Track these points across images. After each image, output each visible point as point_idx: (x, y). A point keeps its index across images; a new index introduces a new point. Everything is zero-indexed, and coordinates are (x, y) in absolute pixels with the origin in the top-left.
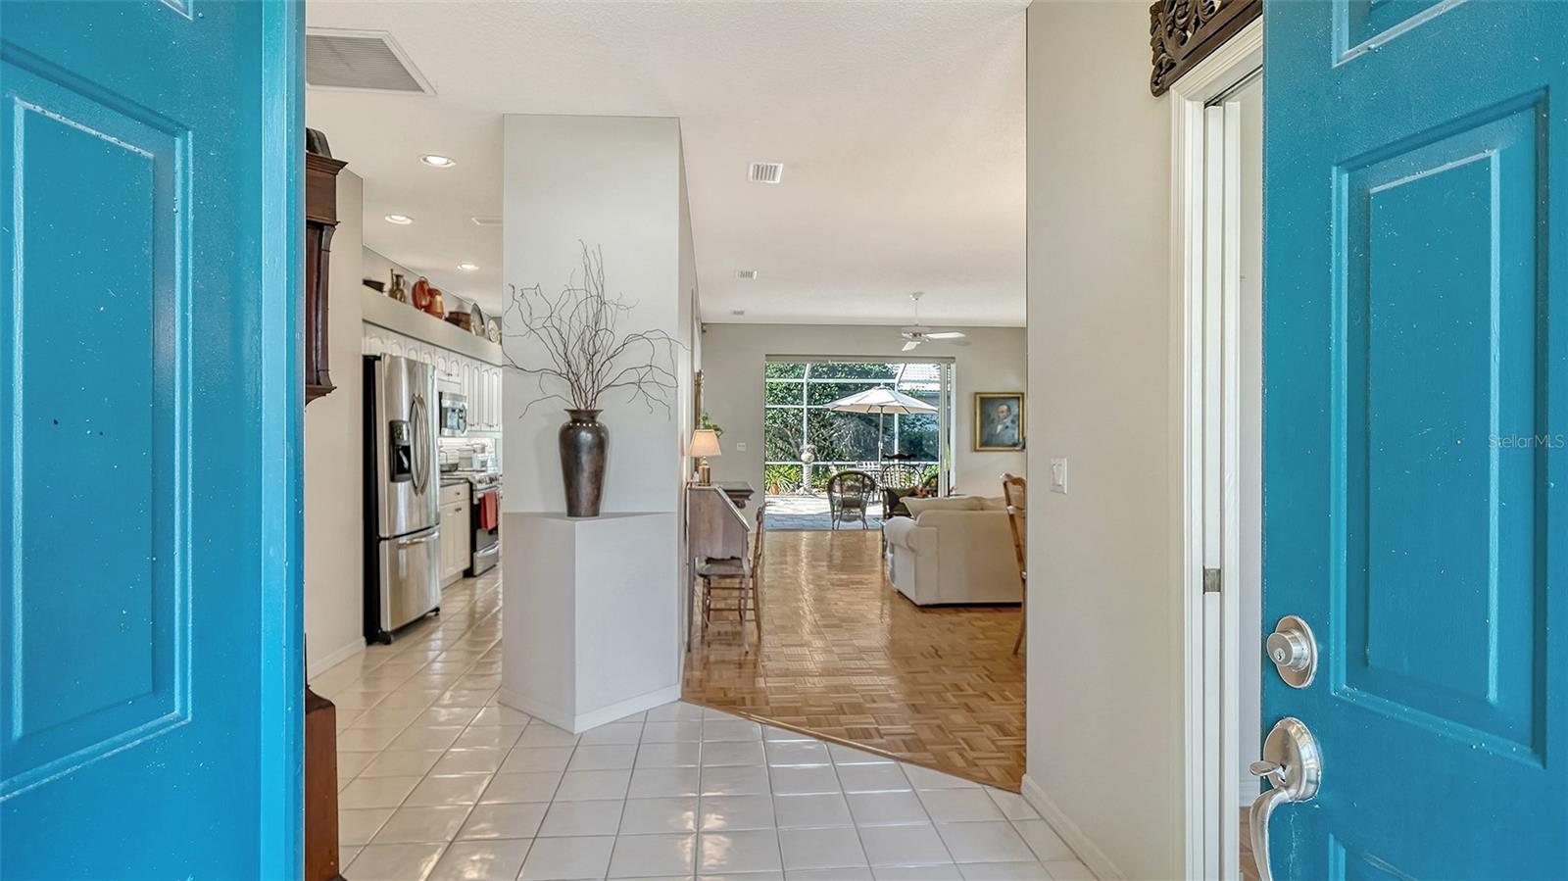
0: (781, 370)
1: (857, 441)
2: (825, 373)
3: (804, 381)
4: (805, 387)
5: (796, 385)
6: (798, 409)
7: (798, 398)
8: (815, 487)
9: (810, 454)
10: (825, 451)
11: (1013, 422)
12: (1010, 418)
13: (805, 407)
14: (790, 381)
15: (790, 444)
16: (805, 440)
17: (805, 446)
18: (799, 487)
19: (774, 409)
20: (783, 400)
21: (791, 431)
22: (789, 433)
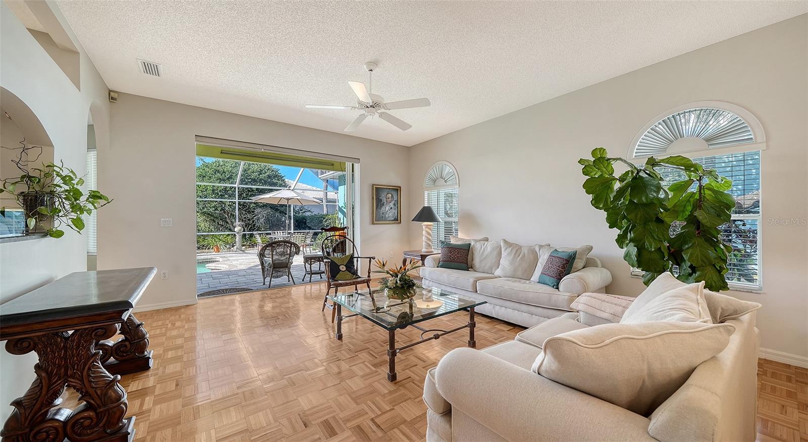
0: (220, 179)
1: (267, 220)
2: (250, 182)
3: (236, 186)
4: (237, 189)
5: (231, 188)
6: (232, 202)
7: (232, 196)
8: (243, 246)
9: (240, 228)
10: (250, 226)
11: (394, 205)
12: (393, 202)
13: (237, 201)
14: (226, 185)
15: (227, 223)
16: (237, 220)
17: (237, 223)
18: (233, 246)
19: (216, 201)
20: (222, 196)
21: (228, 215)
22: (226, 216)
